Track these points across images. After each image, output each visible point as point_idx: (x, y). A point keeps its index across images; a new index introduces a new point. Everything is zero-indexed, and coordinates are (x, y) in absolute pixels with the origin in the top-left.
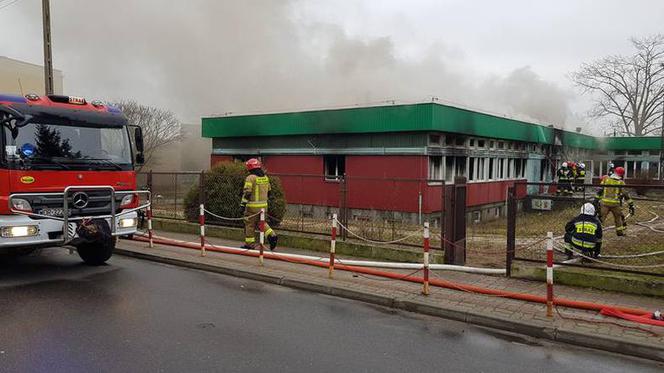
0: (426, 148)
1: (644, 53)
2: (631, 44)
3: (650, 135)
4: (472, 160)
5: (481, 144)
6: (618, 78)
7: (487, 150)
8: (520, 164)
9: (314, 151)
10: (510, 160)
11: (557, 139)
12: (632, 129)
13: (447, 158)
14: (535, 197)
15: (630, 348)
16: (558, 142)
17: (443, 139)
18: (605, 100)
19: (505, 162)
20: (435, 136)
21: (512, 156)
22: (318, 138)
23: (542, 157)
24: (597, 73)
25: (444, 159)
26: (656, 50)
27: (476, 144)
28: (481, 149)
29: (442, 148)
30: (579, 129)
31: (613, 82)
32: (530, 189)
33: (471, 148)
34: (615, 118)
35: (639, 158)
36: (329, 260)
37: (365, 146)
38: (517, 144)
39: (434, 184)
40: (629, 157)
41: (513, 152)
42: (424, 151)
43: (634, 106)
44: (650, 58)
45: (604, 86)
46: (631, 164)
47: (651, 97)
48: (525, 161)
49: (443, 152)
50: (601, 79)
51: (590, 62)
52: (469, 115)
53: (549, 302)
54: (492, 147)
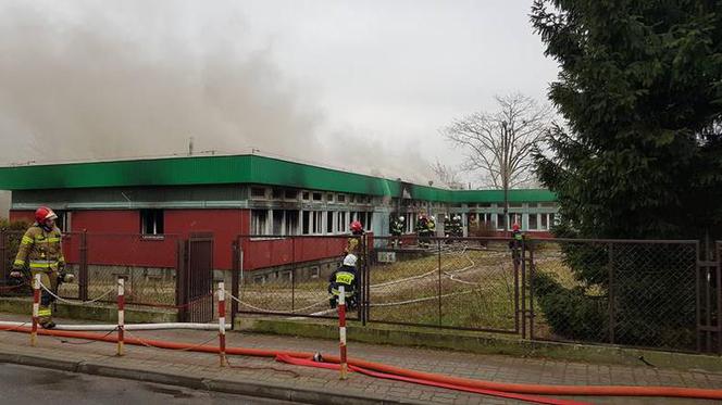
0: (246, 202)
1: (508, 110)
2: (496, 101)
3: (516, 188)
4: (306, 214)
5: (317, 197)
6: (485, 133)
7: (324, 204)
8: (365, 217)
9: (129, 205)
10: (352, 214)
11: (405, 192)
12: (500, 182)
13: (274, 211)
14: (382, 250)
15: (266, 391)
16: (406, 195)
17: (269, 192)
18: (475, 155)
19: (347, 216)
20: (258, 189)
21: (354, 209)
22: (133, 191)
23: (391, 210)
24: (467, 128)
25: (271, 213)
26: (518, 107)
27: (311, 197)
28: (318, 202)
29: (268, 201)
30: (431, 183)
31: (481, 138)
32: (377, 243)
33: (305, 201)
34: (484, 172)
35: (489, 210)
36: (31, 324)
37: (184, 200)
38: (362, 197)
39: (259, 239)
40: (480, 210)
41: (356, 206)
42: (245, 204)
43: (501, 160)
44: (512, 114)
45: (473, 141)
46: (482, 216)
47: (515, 152)
48: (370, 214)
49: (270, 205)
50: (471, 134)
51: (461, 117)
52: (299, 168)
53: (222, 351)
54: (331, 200)
